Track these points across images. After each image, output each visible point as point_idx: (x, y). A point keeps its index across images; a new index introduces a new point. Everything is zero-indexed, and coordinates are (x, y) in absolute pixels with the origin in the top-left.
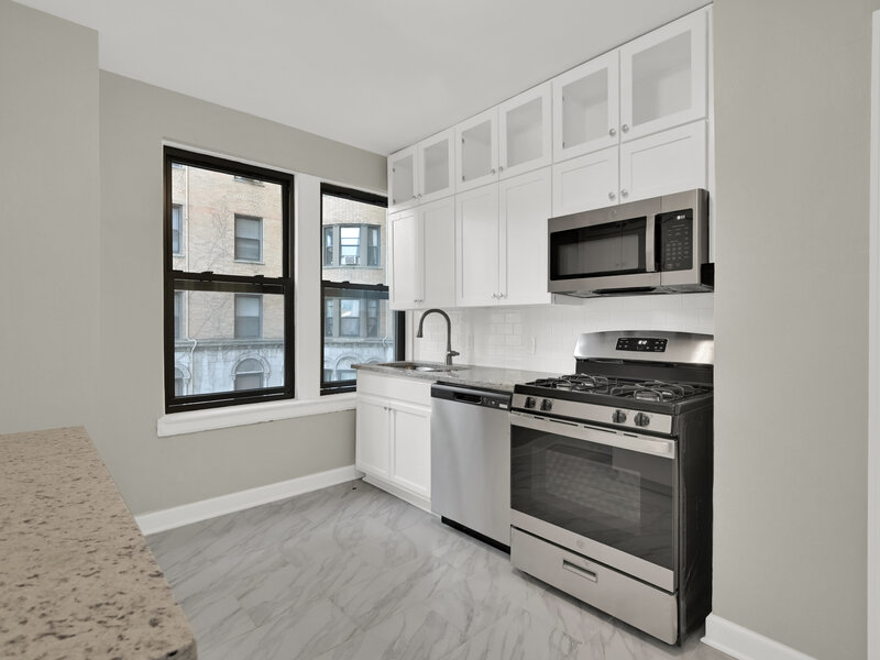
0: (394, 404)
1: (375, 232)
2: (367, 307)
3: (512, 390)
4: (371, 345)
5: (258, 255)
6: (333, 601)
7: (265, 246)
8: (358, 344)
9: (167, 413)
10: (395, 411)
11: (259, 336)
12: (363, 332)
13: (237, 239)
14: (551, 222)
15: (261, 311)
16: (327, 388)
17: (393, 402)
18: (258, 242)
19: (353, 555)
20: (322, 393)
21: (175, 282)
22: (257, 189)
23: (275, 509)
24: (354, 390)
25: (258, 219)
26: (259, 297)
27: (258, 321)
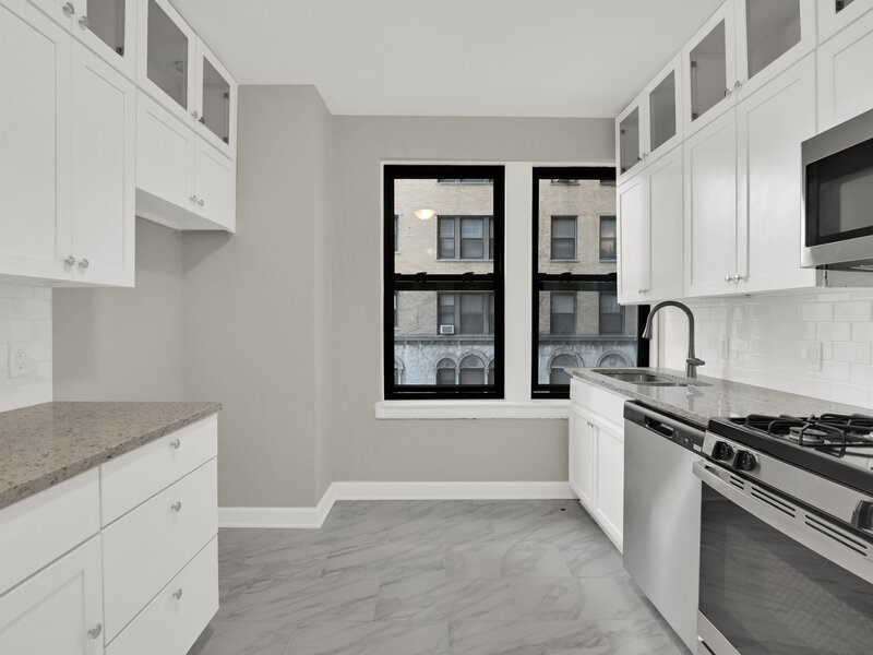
0: (598, 420)
3: (706, 424)
5: (572, 253)
6: (450, 628)
7: (580, 243)
9: (387, 398)
10: (598, 429)
11: (573, 332)
14: (805, 145)
15: (575, 309)
16: (538, 391)
17: (596, 417)
18: (573, 241)
19: (508, 586)
20: (534, 396)
21: (395, 283)
22: (573, 188)
23: (472, 508)
24: (567, 396)
25: (573, 218)
26: (573, 295)
27: (572, 317)
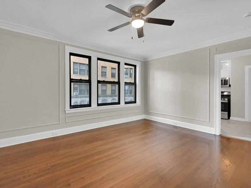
1: (131, 70)
2: (130, 87)
4: (131, 96)
5: (106, 75)
7: (107, 73)
8: (128, 96)
11: (106, 94)
12: (129, 93)
13: (102, 72)
25: (106, 67)
26: (106, 85)
27: (106, 90)
